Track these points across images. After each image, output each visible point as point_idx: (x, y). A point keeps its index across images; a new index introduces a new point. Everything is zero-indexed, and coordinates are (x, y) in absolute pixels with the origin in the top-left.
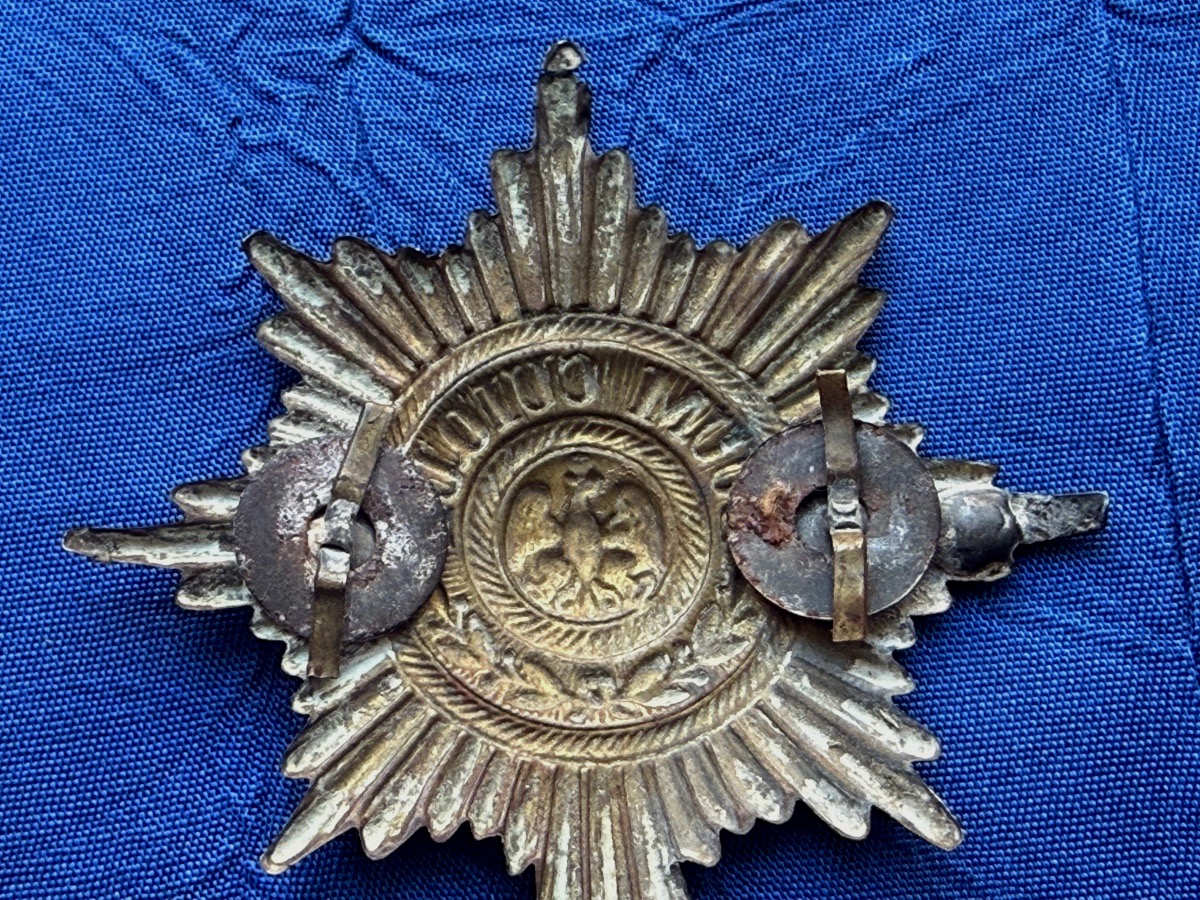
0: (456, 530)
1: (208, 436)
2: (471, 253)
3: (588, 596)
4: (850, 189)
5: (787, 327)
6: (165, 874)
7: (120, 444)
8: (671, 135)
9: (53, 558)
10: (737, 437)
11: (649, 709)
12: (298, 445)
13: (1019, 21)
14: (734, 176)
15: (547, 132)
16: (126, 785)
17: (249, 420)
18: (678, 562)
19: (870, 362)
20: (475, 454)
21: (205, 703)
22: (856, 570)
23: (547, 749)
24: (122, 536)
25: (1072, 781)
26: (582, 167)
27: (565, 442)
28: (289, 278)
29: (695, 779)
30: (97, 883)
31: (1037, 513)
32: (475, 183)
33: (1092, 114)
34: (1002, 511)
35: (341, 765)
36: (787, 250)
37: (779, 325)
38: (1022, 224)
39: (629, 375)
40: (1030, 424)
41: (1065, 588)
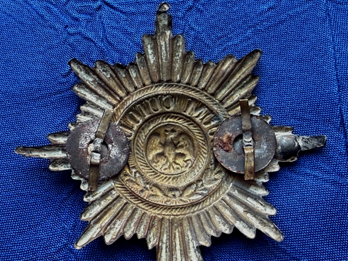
0: (132, 147)
1: (58, 120)
2: (136, 65)
3: (171, 167)
4: (249, 46)
5: (231, 86)
6: (45, 249)
7: (32, 122)
8: (196, 30)
9: (12, 156)
10: (216, 119)
11: (190, 200)
12: (85, 122)
14: (215, 42)
15: (159, 29)
16: (34, 223)
17: (70, 115)
18: (198, 156)
19: (255, 97)
20: (138, 125)
21: (57, 199)
22: (251, 158)
23: (159, 212)
24: (32, 149)
25: (316, 221)
26: (169, 39)
27: (164, 121)
28: (82, 72)
29: (203, 221)
30: (25, 252)
31: (305, 142)
32: (138, 45)
33: (321, 24)
34: (295, 141)
35: (98, 217)
36: (230, 64)
37: (228, 86)
38: (300, 56)
39: (184, 101)
40: (303, 116)
41: (314, 164)
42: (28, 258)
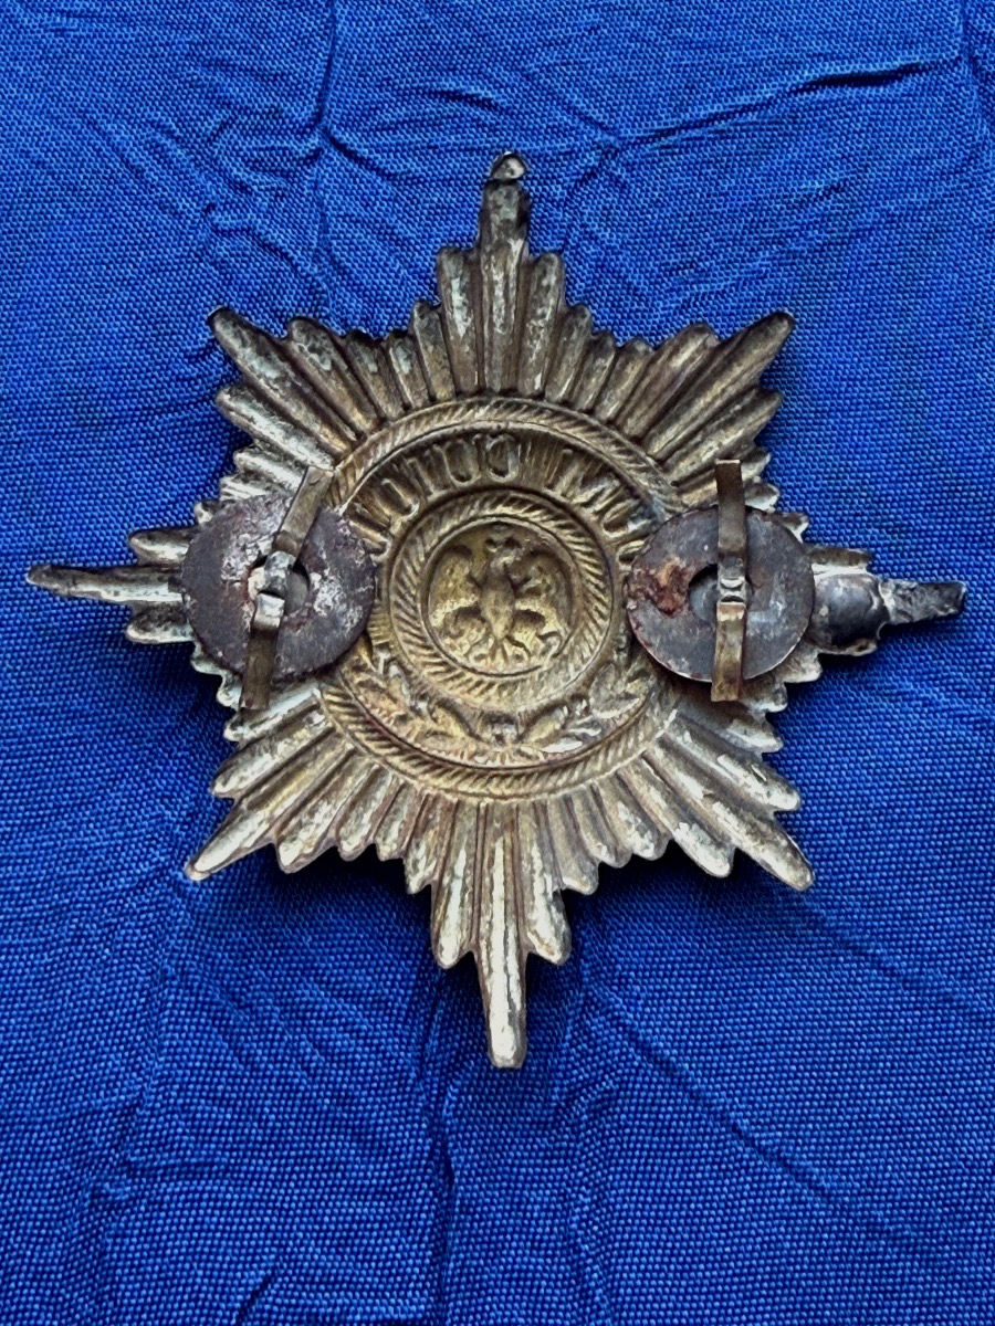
0: (384, 585)
1: (166, 490)
2: (413, 338)
3: (499, 650)
4: (760, 300)
5: (694, 419)
6: (100, 880)
7: (85, 492)
8: (603, 242)
9: (18, 592)
10: (642, 516)
11: (545, 754)
12: (245, 501)
13: (920, 158)
14: (657, 282)
15: (490, 232)
16: (71, 798)
17: (204, 477)
18: (582, 625)
19: (765, 455)
20: (405, 518)
21: (147, 728)
22: (735, 638)
23: (451, 784)
24: (80, 573)
25: (920, 838)
26: (518, 266)
27: (487, 512)
28: (248, 351)
29: (580, 817)
30: (39, 886)
31: (903, 597)
32: (422, 276)
33: (979, 245)
34: (872, 594)
35: (264, 788)
36: (698, 351)
37: (686, 418)
38: (911, 340)
39: (549, 456)
40: (905, 519)
41: (926, 666)
42: (46, 902)
